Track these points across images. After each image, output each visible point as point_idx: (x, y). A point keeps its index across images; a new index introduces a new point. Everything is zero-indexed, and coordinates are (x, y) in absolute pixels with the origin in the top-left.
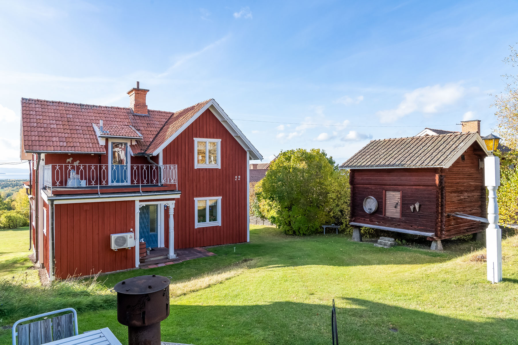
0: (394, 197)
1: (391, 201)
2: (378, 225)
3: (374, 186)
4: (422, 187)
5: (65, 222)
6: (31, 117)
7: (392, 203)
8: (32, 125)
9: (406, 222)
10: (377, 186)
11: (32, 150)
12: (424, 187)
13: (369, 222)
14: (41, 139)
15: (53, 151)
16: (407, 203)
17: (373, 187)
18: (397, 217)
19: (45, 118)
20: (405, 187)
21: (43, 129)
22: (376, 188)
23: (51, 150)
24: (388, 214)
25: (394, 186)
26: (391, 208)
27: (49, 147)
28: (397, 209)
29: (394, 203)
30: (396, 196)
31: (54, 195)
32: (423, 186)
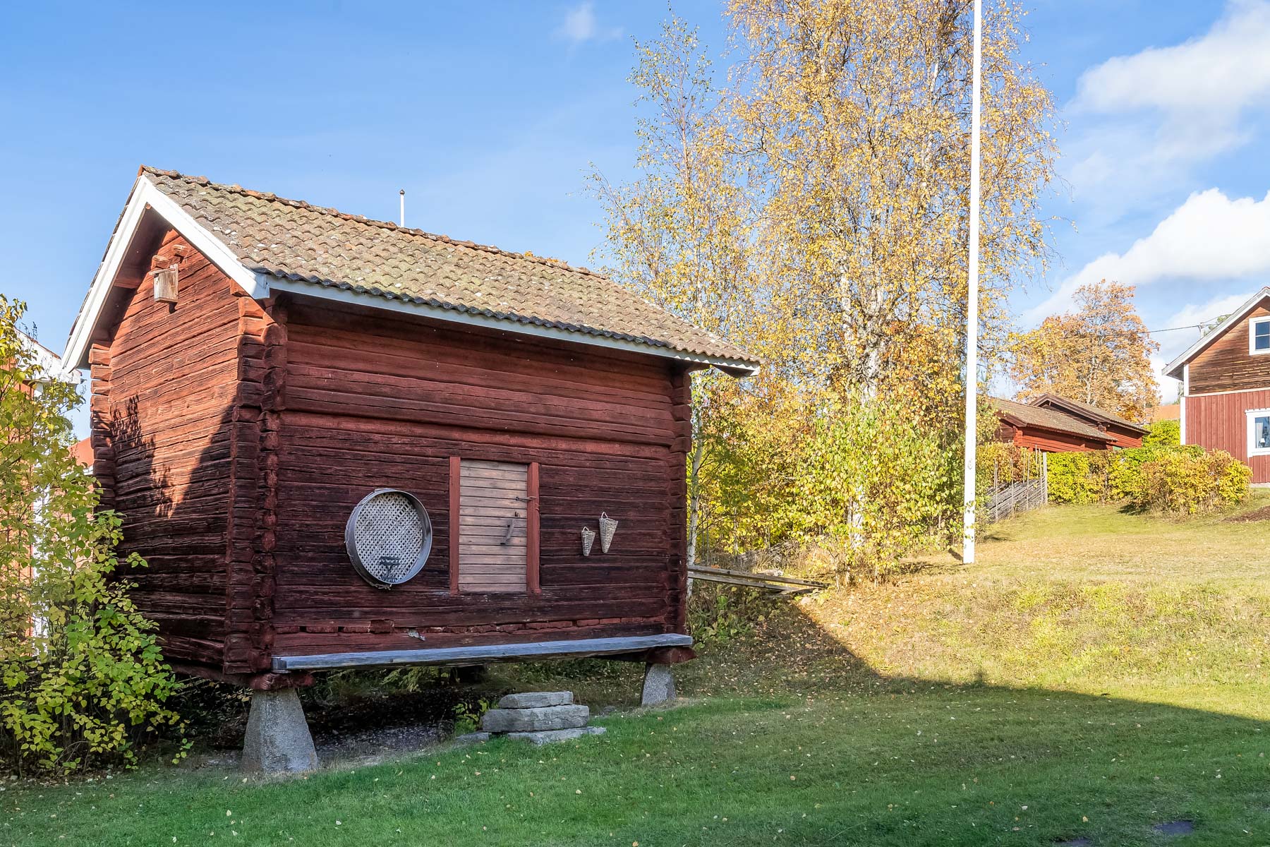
0: (495, 493)
1: (482, 512)
2: (421, 645)
3: (405, 429)
4: (617, 446)
7: (489, 521)
9: (557, 609)
10: (419, 430)
12: (628, 450)
13: (373, 639)
16: (559, 520)
17: (397, 437)
18: (511, 589)
20: (554, 443)
22: (412, 444)
24: (469, 579)
25: (507, 436)
26: (484, 549)
28: (512, 551)
29: (497, 522)
30: (507, 485)
32: (622, 442)
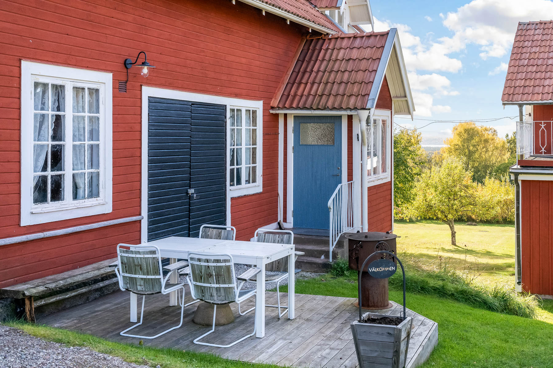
5: (537, 208)
6: (524, 50)
8: (521, 63)
11: (511, 101)
14: (528, 83)
15: (540, 102)
19: (542, 49)
21: (534, 68)
23: (538, 100)
27: (536, 95)
31: (521, 166)
